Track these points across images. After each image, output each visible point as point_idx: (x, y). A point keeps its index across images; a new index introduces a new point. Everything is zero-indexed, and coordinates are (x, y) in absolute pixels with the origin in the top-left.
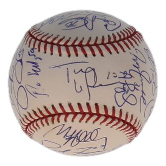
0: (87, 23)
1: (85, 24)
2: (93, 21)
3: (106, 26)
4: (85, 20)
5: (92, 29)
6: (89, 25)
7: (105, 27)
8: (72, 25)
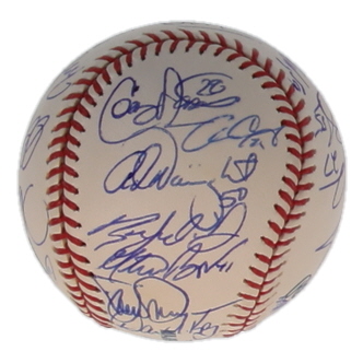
0: (177, 87)
1: (181, 82)
2: (164, 94)
3: (135, 89)
4: (182, 98)
5: (166, 71)
6: (173, 81)
7: (138, 84)
8: (211, 84)
